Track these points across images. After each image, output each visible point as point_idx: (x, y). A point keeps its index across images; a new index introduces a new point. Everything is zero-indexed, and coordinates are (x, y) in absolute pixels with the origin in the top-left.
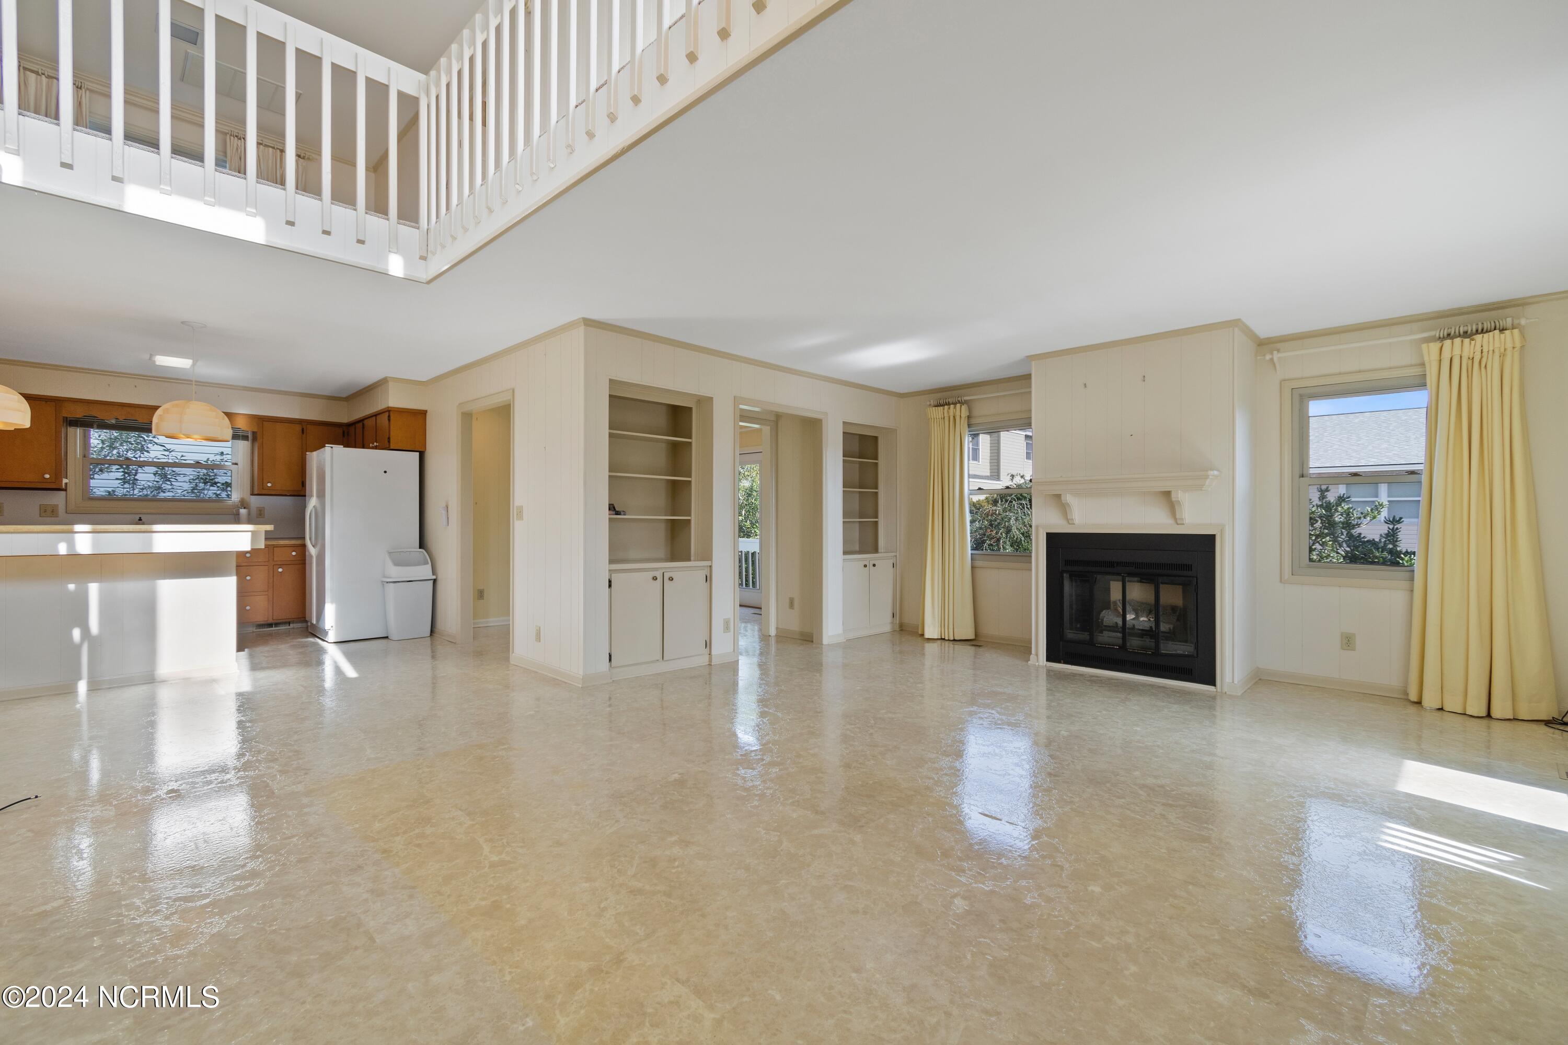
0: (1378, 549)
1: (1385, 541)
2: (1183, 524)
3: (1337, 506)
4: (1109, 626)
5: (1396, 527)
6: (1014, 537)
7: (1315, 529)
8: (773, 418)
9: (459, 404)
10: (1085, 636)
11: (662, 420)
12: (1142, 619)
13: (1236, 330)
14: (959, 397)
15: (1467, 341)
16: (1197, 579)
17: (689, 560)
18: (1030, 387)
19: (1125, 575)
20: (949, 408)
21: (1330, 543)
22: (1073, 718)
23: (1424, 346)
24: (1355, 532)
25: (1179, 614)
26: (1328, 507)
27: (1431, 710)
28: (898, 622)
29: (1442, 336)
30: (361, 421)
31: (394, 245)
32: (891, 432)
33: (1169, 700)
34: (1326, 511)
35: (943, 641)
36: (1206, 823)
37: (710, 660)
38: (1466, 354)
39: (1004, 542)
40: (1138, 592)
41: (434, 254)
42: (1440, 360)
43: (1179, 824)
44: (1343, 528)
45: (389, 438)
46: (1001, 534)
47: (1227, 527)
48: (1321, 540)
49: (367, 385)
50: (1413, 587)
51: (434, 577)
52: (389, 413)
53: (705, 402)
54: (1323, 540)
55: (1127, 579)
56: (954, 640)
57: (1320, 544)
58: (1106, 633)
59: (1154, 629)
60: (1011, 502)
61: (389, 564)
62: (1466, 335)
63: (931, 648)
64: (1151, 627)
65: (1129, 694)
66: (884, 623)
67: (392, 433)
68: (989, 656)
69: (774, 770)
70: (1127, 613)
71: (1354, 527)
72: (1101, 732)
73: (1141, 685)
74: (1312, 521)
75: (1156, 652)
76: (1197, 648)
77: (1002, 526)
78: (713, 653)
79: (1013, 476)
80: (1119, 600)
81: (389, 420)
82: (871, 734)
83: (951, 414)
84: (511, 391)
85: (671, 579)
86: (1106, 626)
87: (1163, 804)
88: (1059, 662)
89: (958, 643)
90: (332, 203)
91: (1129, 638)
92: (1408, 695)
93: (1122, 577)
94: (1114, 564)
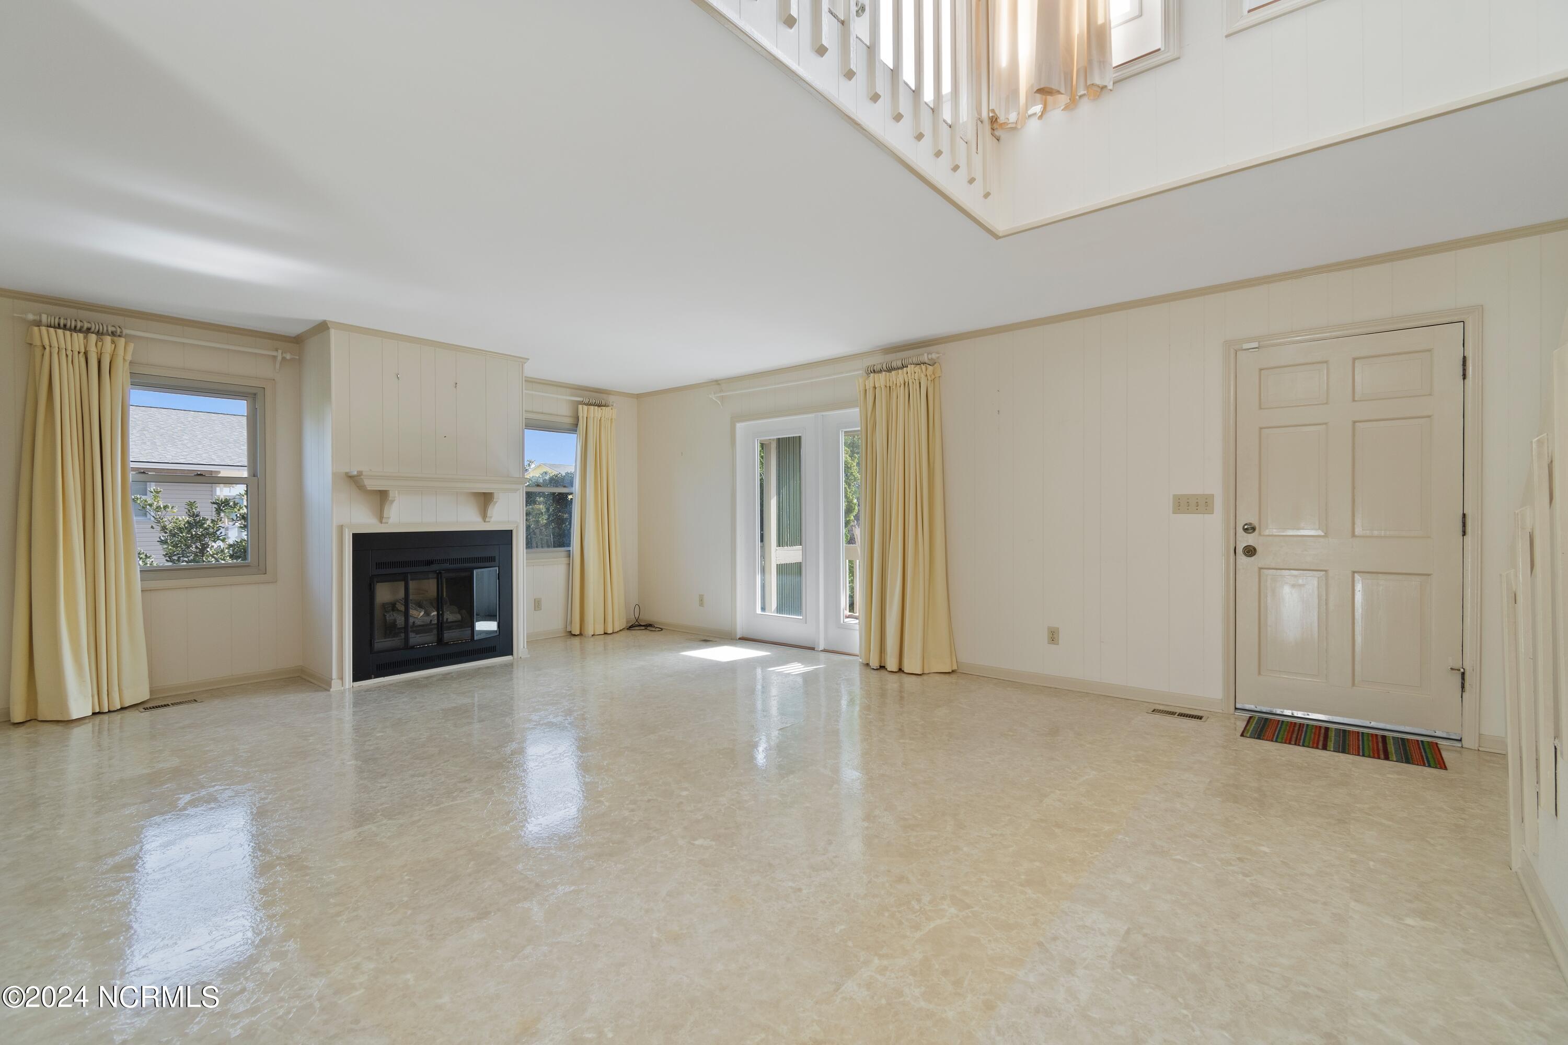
2: (489, 522)
10: (396, 642)
19: (428, 573)
47: (519, 524)
76: (499, 627)
88: (370, 678)
91: (445, 632)
92: (571, 631)
93: (438, 574)
94: (429, 563)
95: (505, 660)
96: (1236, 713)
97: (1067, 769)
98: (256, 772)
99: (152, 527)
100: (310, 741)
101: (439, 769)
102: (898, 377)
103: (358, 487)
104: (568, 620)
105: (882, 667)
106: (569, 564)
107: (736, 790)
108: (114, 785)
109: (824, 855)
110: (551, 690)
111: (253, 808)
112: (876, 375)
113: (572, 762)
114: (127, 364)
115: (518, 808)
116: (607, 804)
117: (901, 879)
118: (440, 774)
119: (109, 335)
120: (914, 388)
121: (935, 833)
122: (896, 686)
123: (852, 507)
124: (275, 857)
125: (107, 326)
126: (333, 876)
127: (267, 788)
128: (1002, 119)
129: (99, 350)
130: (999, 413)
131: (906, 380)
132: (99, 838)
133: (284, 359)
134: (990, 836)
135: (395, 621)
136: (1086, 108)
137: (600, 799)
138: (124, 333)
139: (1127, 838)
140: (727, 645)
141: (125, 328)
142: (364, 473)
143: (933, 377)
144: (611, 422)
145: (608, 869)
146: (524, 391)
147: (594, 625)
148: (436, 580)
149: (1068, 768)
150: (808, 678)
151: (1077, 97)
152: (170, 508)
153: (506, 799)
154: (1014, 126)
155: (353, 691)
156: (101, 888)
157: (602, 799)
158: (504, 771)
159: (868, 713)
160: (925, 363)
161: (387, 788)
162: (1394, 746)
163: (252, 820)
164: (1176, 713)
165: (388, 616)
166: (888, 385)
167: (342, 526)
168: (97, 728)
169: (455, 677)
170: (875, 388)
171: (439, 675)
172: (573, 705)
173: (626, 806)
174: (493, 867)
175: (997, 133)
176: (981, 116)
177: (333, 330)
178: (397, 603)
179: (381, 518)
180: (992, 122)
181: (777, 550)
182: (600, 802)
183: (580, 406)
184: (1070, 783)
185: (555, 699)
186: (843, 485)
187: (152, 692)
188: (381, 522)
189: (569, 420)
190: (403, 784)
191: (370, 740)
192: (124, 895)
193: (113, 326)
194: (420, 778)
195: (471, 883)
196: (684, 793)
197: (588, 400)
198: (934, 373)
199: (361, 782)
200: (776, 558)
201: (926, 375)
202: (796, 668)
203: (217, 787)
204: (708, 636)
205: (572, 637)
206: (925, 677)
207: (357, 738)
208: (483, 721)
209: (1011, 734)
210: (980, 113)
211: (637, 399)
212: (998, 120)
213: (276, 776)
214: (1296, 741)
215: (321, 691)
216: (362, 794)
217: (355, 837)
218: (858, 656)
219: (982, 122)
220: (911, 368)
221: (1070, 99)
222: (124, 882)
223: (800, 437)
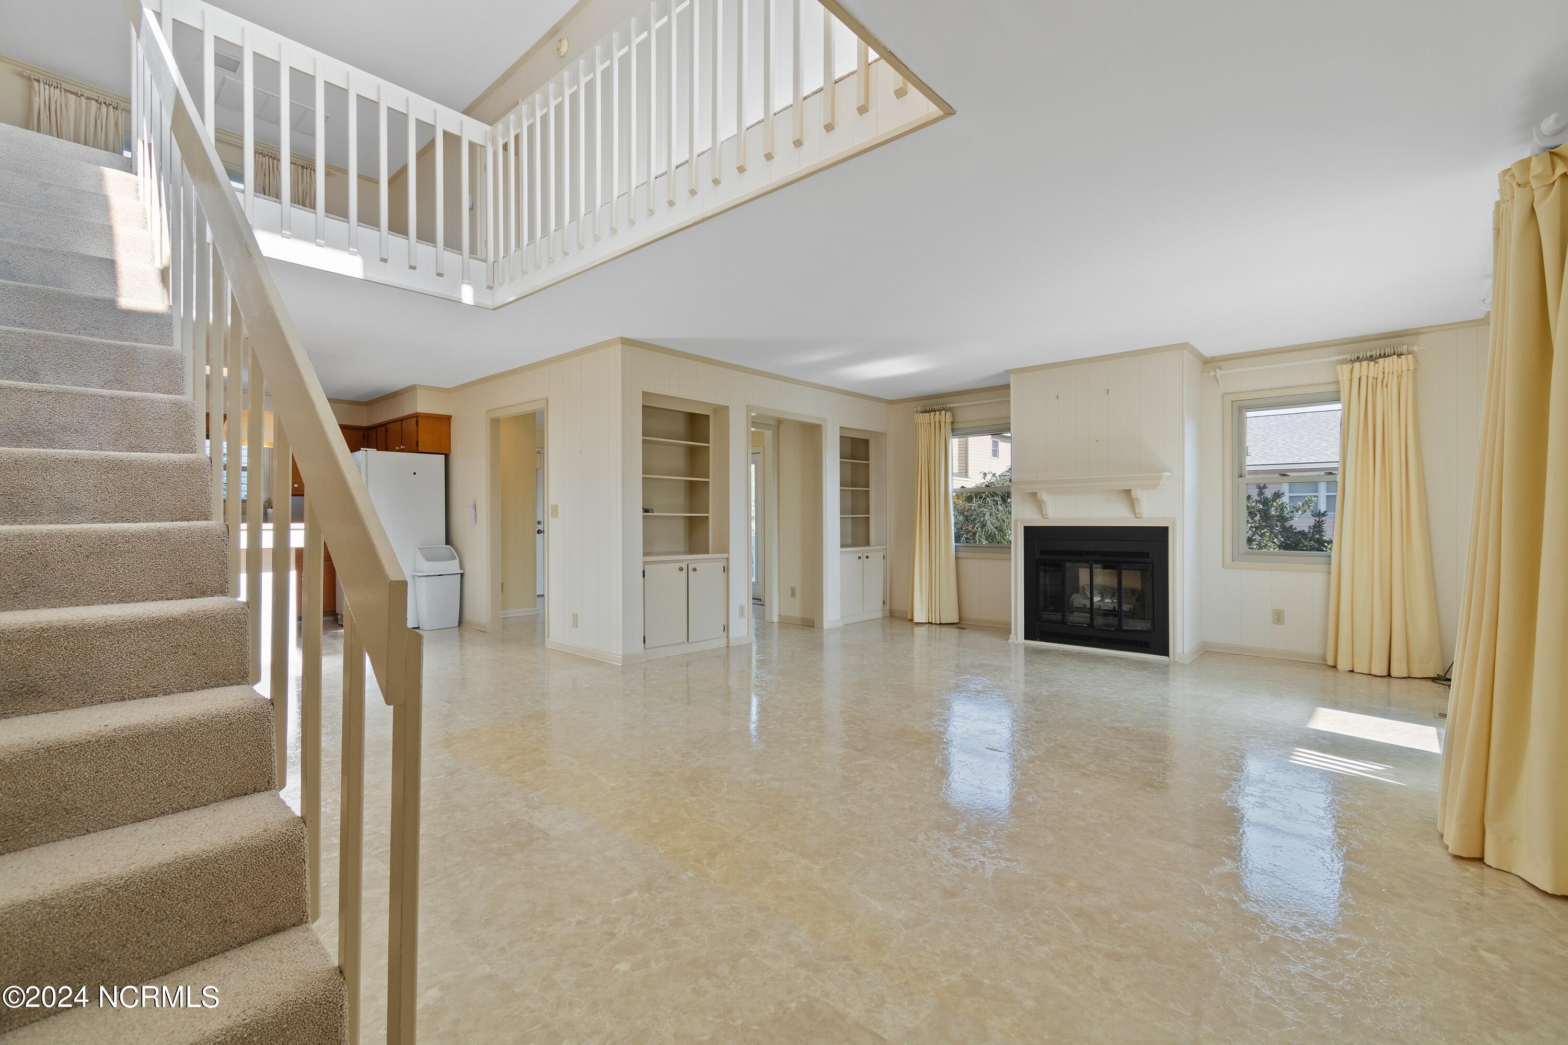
0: (1305, 538)
1: (1313, 532)
2: (1141, 518)
3: (1273, 501)
4: (1079, 608)
5: (1321, 520)
6: (989, 530)
7: (1255, 522)
8: (774, 423)
9: (488, 411)
10: (1058, 617)
11: (680, 426)
12: (1106, 601)
13: (1185, 351)
14: (943, 404)
15: (1372, 363)
16: (1153, 566)
17: (707, 552)
18: (1010, 396)
19: (1093, 562)
20: (935, 415)
21: (1268, 534)
22: (1051, 683)
23: (1339, 367)
24: (1288, 524)
25: (1139, 596)
26: (1265, 502)
27: (1344, 672)
28: (888, 609)
29: (1352, 359)
30: (385, 425)
31: (465, 276)
32: (880, 435)
33: (1131, 668)
34: (1263, 506)
35: (930, 625)
36: (1160, 751)
37: (728, 642)
38: (1371, 375)
39: (980, 536)
40: (1102, 577)
41: (501, 284)
42: (1351, 379)
43: (1139, 752)
44: (1278, 521)
45: (417, 442)
46: (977, 528)
47: (1178, 520)
48: (1260, 532)
49: (392, 391)
50: (1330, 571)
51: (462, 571)
52: (417, 418)
53: (722, 410)
54: (1262, 532)
55: (1094, 566)
56: (941, 624)
57: (1258, 534)
58: (1076, 614)
59: (1117, 609)
60: (985, 498)
61: (420, 558)
62: (1371, 358)
63: (918, 630)
64: (1115, 608)
65: (1097, 664)
66: (875, 610)
67: (420, 437)
68: (972, 637)
69: (813, 723)
70: (1094, 596)
71: (1286, 520)
72: (1076, 692)
73: (1107, 657)
74: (1251, 514)
75: (1119, 629)
76: (1153, 624)
77: (978, 520)
78: (730, 636)
79: (985, 474)
80: (1087, 585)
81: (417, 425)
82: (886, 697)
83: (937, 420)
84: (545, 400)
85: (695, 570)
86: (1076, 608)
87: (1127, 740)
88: (1036, 640)
89: (944, 626)
90: (417, 242)
91: (1097, 617)
92: (1326, 661)
93: (1090, 564)
94: (1082, 553)
95: (1157, 658)
138: (947, 407)
141: (950, 404)
168: (928, 631)
177: (1012, 375)
179: (1042, 514)
187: (960, 619)
188: (1044, 518)
197: (1359, 354)
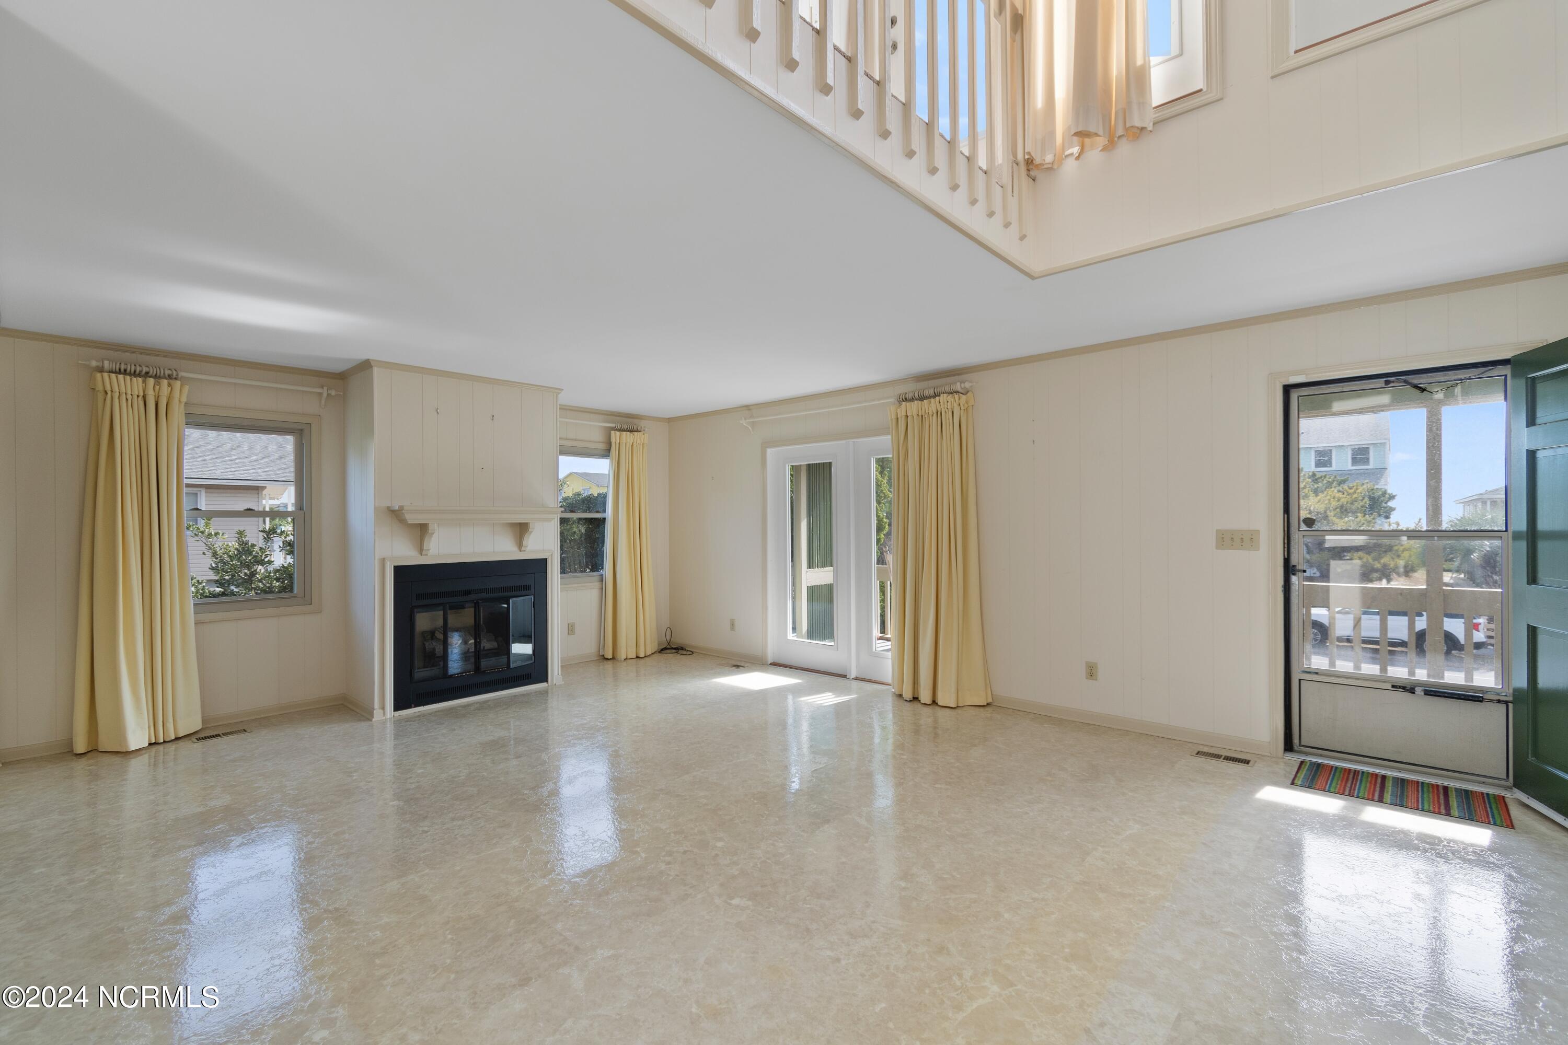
2: (525, 551)
10: (434, 672)
13: (557, 396)
19: (478, 601)
47: (554, 552)
56: (175, 739)
75: (508, 667)
88: (411, 707)
91: (482, 660)
92: (604, 655)
93: (475, 604)
94: (468, 593)
95: (539, 687)
96: (1285, 757)
97: (1108, 821)
98: (303, 812)
99: (204, 553)
100: (354, 778)
101: (479, 812)
102: (931, 406)
103: (399, 520)
104: (601, 644)
105: (916, 699)
106: (602, 588)
107: (771, 842)
108: (170, 824)
109: (862, 919)
110: (585, 722)
111: (301, 854)
112: (908, 404)
113: (608, 806)
114: (183, 405)
115: (556, 858)
116: (643, 855)
117: (941, 950)
118: (479, 818)
119: (166, 378)
120: (947, 417)
121: (974, 896)
122: (930, 720)
123: (882, 525)
124: (323, 910)
125: (164, 370)
126: (378, 932)
127: (314, 831)
128: (1038, 161)
129: (157, 393)
130: (1034, 444)
131: (939, 410)
132: (157, 884)
133: (329, 395)
134: (1031, 901)
135: (434, 649)
136: (1124, 148)
137: (637, 849)
138: (180, 376)
139: (1174, 906)
140: (758, 672)
141: (180, 371)
142: (405, 508)
143: (966, 406)
144: (643, 447)
145: (646, 931)
146: (559, 419)
147: (626, 649)
148: (473, 609)
149: (1110, 820)
150: (840, 711)
151: (1116, 139)
152: (221, 534)
153: (544, 847)
154: (1050, 166)
155: (394, 721)
156: (159, 942)
157: (639, 849)
158: (542, 815)
159: (902, 752)
160: (958, 392)
161: (429, 833)
162: (1456, 799)
163: (300, 867)
164: (1221, 756)
165: (427, 644)
166: (920, 414)
167: (384, 559)
168: (153, 760)
169: (492, 706)
170: (907, 416)
171: (477, 703)
172: (607, 740)
173: (661, 858)
174: (533, 926)
175: (1032, 173)
176: (1016, 159)
177: (376, 368)
178: (437, 632)
179: (421, 550)
180: (1027, 163)
181: (807, 572)
182: (636, 852)
183: (613, 432)
184: (1113, 838)
185: (590, 732)
186: (874, 504)
187: (204, 721)
188: (421, 554)
189: (602, 446)
190: (444, 828)
191: (411, 777)
192: (181, 950)
193: (169, 369)
194: (460, 822)
195: (512, 945)
196: (720, 844)
197: (621, 426)
198: (967, 403)
199: (403, 826)
200: (807, 580)
201: (959, 405)
202: (828, 699)
203: (266, 829)
204: (739, 661)
205: (605, 662)
206: (959, 711)
207: (399, 775)
208: (520, 757)
209: (1050, 779)
210: (1015, 154)
211: (668, 422)
212: (1034, 162)
213: (323, 817)
214: (1350, 791)
215: (364, 721)
216: (405, 839)
217: (399, 889)
218: (891, 685)
219: (1017, 164)
220: (943, 397)
221: (1108, 141)
222: (181, 935)
223: (830, 463)
